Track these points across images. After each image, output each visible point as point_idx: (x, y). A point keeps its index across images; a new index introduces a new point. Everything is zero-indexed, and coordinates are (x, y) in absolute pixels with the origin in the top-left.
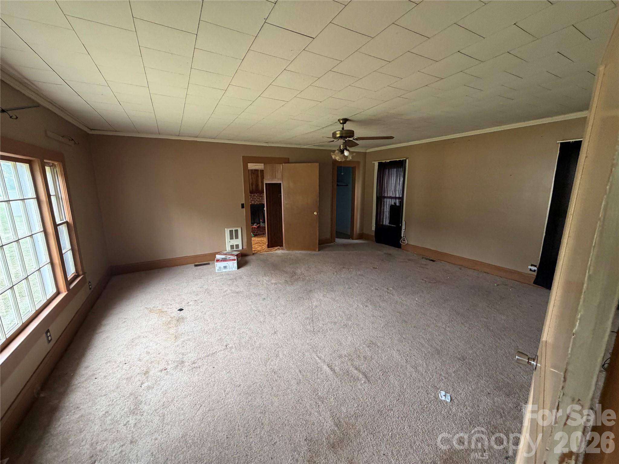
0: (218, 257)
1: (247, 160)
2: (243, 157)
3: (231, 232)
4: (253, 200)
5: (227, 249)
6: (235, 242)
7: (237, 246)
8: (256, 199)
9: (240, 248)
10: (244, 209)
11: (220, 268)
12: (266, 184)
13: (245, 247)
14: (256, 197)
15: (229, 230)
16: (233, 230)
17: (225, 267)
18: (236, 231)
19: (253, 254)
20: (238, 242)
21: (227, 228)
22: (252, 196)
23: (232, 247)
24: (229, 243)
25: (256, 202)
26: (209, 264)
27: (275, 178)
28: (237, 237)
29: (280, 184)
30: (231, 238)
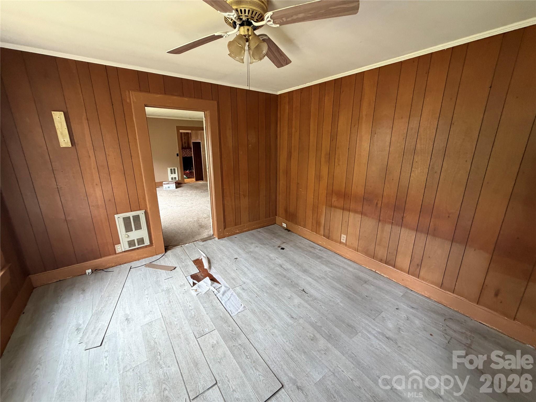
0: (164, 183)
1: (179, 128)
2: (177, 127)
3: (171, 170)
4: (186, 154)
5: (169, 180)
6: (174, 176)
7: (175, 178)
8: (188, 153)
9: (177, 179)
10: (179, 157)
11: (166, 187)
12: (193, 142)
13: (180, 179)
14: (188, 152)
15: (170, 168)
16: (172, 169)
17: (169, 187)
18: (174, 169)
19: (185, 183)
20: (176, 175)
21: (169, 167)
22: (185, 151)
23: (172, 179)
24: (170, 176)
25: (188, 155)
26: (159, 187)
27: (198, 139)
28: (175, 173)
29: (200, 142)
30: (172, 173)
